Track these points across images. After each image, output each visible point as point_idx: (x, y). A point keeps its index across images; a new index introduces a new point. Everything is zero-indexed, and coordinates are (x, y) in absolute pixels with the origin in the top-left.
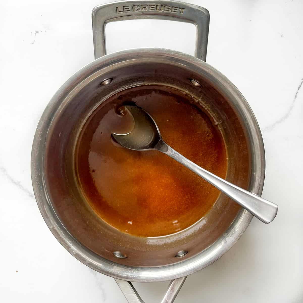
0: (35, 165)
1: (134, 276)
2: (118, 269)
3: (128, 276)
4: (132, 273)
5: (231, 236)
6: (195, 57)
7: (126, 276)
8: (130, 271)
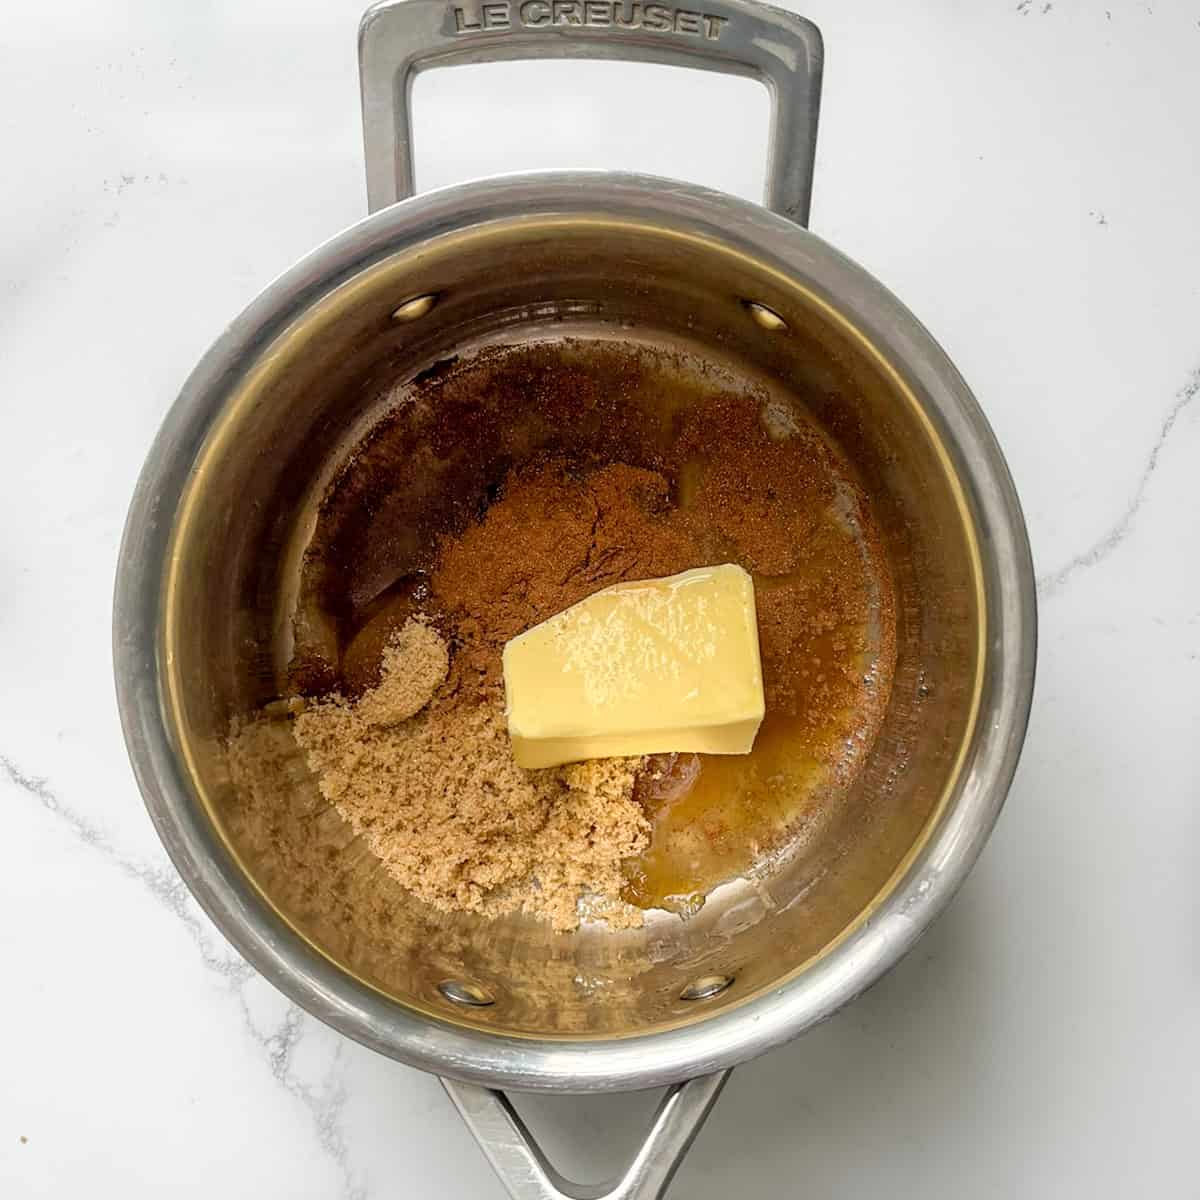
0: (130, 628)
1: (519, 1070)
2: (458, 1044)
3: (498, 1070)
4: (512, 1060)
5: (901, 910)
6: (765, 207)
7: (490, 1069)
8: (503, 1052)
